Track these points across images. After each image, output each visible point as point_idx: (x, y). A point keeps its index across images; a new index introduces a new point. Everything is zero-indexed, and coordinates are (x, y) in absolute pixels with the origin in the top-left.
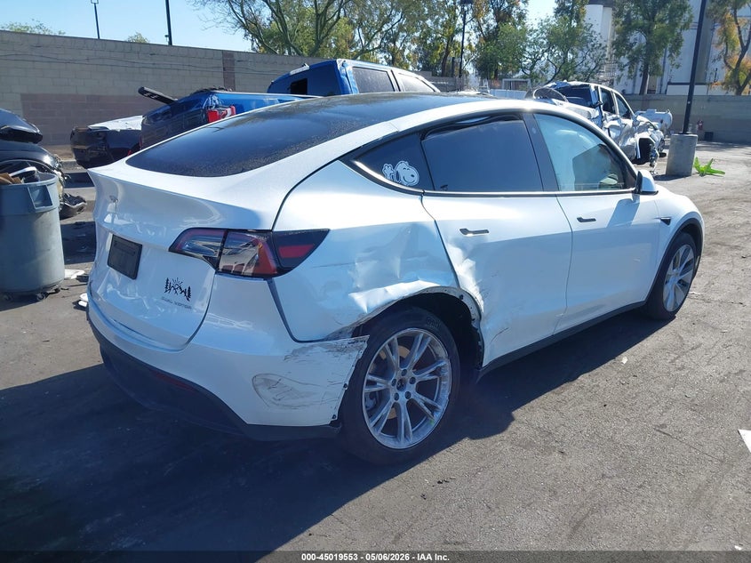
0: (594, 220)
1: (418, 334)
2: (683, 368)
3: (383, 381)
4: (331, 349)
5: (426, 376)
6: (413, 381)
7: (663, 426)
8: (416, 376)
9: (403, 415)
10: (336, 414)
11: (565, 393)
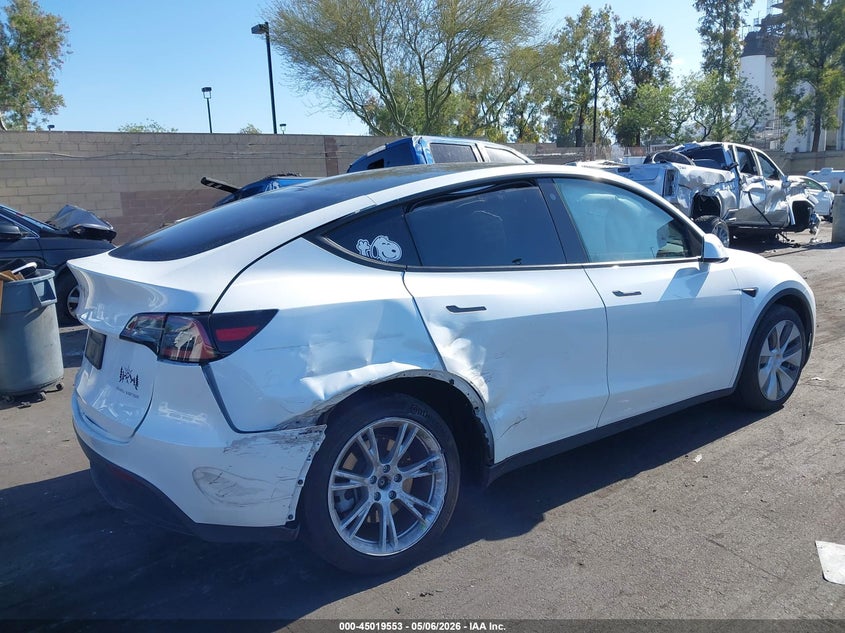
0: (639, 293)
1: (402, 424)
2: (771, 466)
3: (358, 478)
4: (278, 441)
5: (416, 472)
6: (399, 478)
7: (720, 535)
8: (401, 473)
9: (385, 517)
10: (294, 513)
11: (611, 496)
